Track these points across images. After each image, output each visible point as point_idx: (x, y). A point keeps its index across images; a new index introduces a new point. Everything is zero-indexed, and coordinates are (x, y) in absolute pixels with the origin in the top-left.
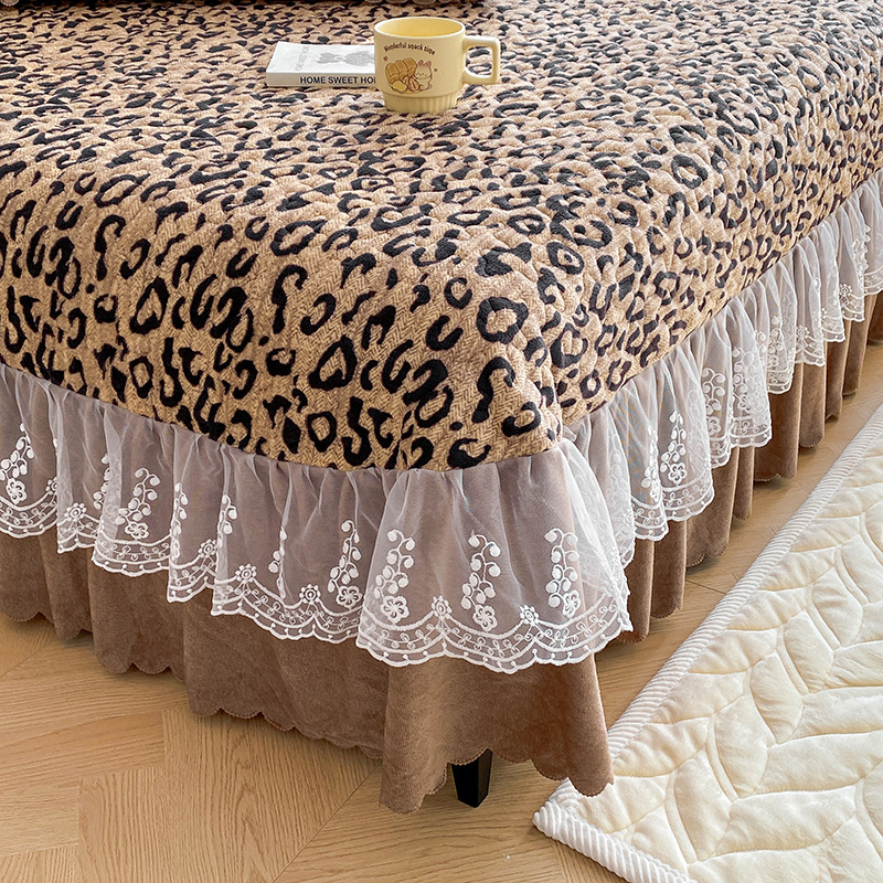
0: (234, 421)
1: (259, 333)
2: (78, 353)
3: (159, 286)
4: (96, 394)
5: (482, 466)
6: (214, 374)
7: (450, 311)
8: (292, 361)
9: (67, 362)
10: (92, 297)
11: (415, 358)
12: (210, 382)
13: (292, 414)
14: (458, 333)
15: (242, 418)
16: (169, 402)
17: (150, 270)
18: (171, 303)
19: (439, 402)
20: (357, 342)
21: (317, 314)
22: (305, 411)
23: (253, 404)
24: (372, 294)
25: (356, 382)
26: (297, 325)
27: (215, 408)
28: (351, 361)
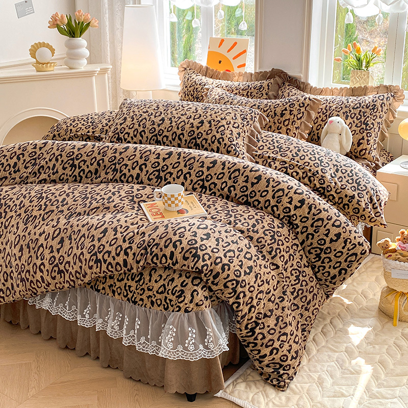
0: (140, 300)
1: (146, 282)
2: (104, 285)
4: (108, 294)
5: (191, 312)
6: (135, 291)
7: (186, 279)
8: (153, 288)
9: (101, 288)
11: (178, 289)
12: (134, 293)
13: (153, 298)
14: (187, 284)
15: (142, 300)
16: (125, 296)
18: (127, 276)
19: (182, 299)
20: (166, 285)
21: (158, 279)
22: (155, 298)
23: (144, 297)
24: (170, 275)
25: (166, 293)
26: (154, 281)
27: (135, 298)
28: (165, 289)
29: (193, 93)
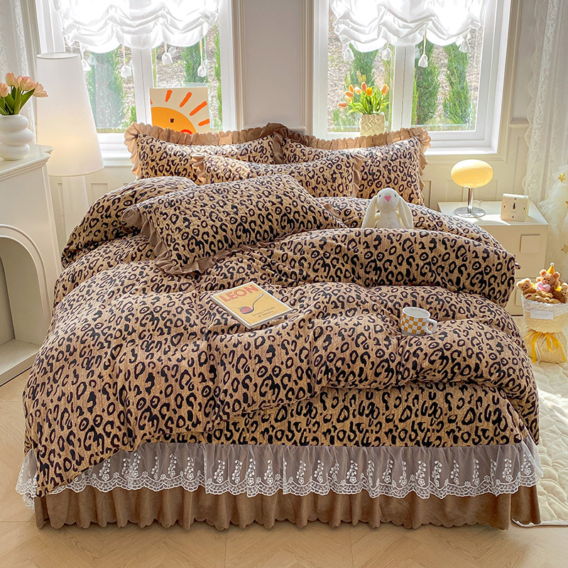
0: (436, 440)
1: (444, 412)
2: (378, 434)
3: (409, 407)
4: (384, 445)
6: (430, 427)
8: (456, 418)
9: (374, 439)
10: (385, 416)
11: (491, 409)
12: (428, 430)
13: (456, 433)
14: (498, 399)
15: (439, 438)
16: (412, 440)
17: (404, 405)
18: (414, 411)
20: (475, 408)
21: (460, 403)
22: (461, 432)
23: (443, 434)
24: (472, 395)
25: (477, 421)
26: (456, 408)
27: (429, 438)
28: (474, 414)
29: (168, 168)
